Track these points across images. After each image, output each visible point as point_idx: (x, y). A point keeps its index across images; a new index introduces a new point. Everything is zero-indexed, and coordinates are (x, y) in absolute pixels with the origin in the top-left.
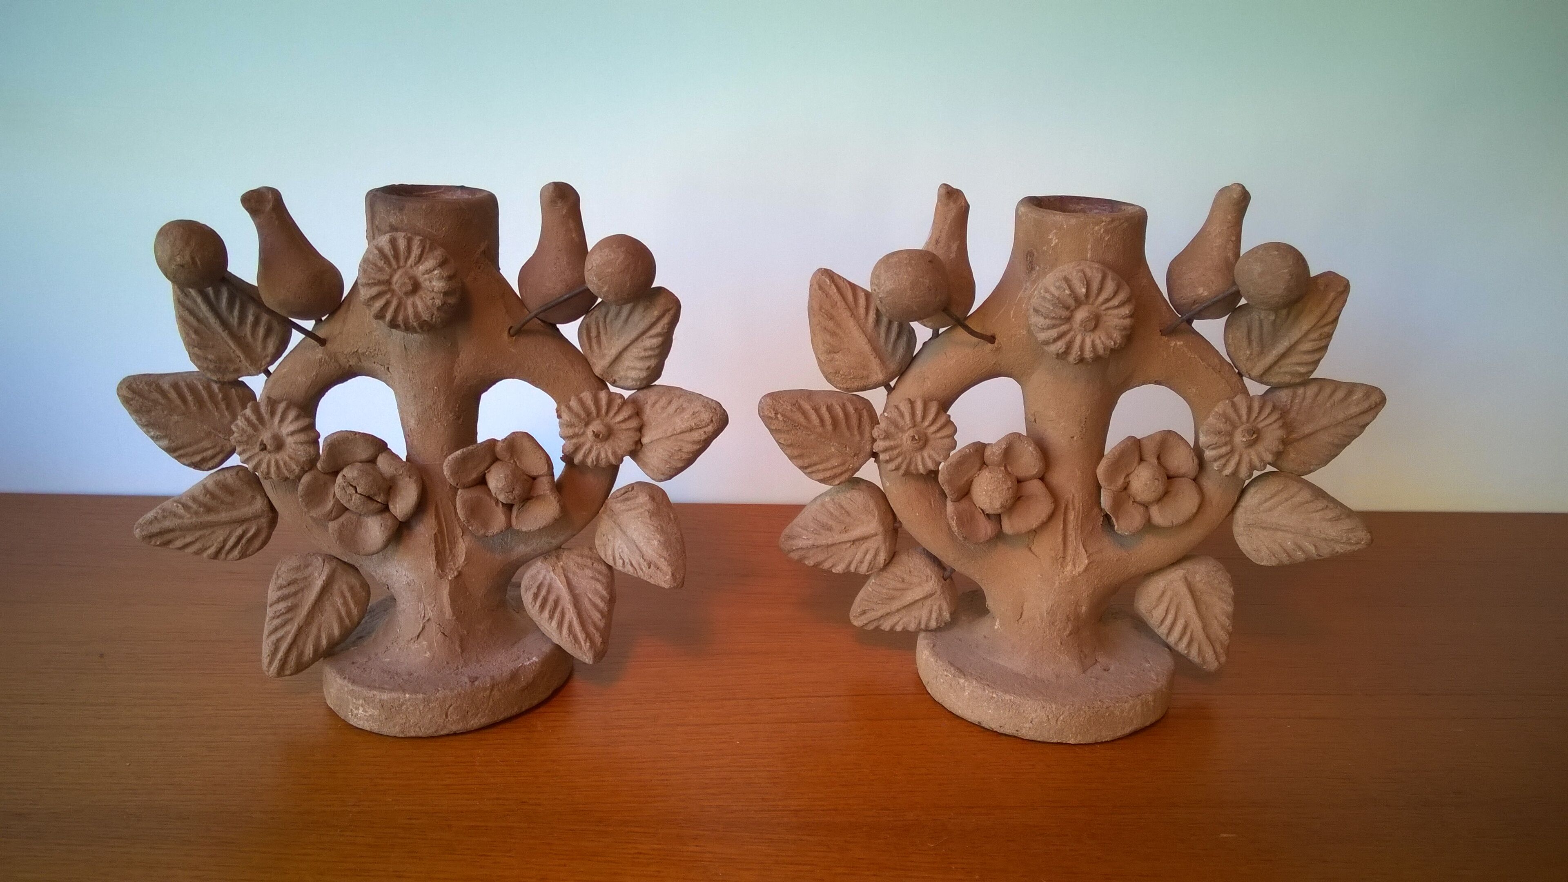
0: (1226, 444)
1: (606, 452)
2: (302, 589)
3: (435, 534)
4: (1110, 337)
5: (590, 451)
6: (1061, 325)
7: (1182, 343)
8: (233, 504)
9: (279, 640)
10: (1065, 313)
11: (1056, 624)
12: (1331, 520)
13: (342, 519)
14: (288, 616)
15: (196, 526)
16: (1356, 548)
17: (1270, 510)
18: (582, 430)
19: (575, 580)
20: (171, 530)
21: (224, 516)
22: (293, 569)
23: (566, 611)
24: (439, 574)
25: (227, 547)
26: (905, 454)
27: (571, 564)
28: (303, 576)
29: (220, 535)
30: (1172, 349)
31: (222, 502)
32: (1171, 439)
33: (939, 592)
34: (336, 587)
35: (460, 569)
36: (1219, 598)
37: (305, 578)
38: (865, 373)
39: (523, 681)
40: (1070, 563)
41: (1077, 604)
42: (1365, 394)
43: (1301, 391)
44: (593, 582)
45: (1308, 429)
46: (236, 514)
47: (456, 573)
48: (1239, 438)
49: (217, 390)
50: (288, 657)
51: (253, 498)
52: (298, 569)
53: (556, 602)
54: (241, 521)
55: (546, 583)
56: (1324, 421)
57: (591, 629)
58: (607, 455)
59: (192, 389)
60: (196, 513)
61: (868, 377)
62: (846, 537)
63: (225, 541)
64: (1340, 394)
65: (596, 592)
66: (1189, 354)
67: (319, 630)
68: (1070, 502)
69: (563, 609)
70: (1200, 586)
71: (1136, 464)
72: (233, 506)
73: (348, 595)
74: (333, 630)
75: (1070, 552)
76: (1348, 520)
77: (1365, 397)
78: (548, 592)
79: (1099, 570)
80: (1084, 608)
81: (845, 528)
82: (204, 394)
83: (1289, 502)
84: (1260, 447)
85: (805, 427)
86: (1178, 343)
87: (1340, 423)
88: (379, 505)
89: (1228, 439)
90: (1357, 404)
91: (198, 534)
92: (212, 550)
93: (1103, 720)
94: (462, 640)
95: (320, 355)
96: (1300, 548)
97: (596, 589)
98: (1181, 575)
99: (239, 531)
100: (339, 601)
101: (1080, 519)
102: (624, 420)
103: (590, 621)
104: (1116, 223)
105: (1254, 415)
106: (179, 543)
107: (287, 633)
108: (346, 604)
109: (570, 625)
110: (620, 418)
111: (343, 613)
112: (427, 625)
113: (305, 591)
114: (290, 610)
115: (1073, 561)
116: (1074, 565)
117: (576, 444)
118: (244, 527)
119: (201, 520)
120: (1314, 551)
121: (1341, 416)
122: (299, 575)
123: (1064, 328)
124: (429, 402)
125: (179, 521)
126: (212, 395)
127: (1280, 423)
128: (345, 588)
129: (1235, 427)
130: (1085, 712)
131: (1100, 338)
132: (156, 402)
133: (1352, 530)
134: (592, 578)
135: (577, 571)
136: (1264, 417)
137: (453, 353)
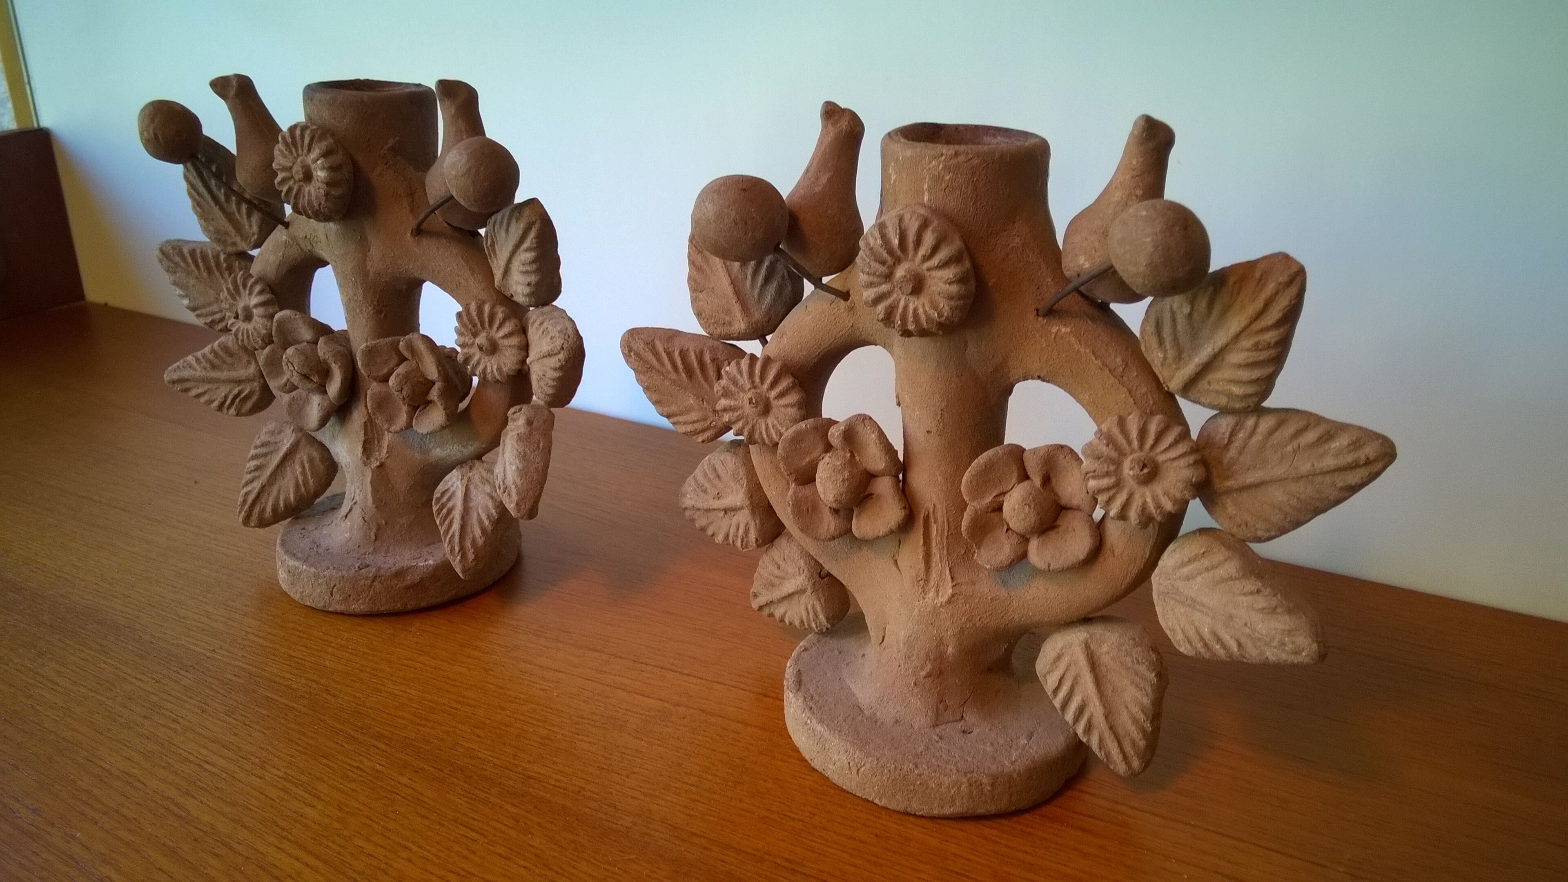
0: (1107, 474)
1: (492, 366)
2: (272, 452)
3: (365, 422)
4: (935, 307)
5: (478, 363)
6: (881, 284)
7: (1068, 330)
8: (232, 364)
9: (247, 494)
10: (882, 269)
11: (913, 658)
12: (1262, 610)
13: (294, 393)
14: (256, 474)
15: (203, 380)
16: (1291, 659)
17: (1188, 578)
18: (471, 341)
19: (474, 492)
20: (187, 380)
21: (225, 374)
22: (269, 432)
23: (455, 520)
24: (364, 461)
25: (227, 403)
26: (747, 419)
27: (477, 476)
28: (275, 441)
29: (223, 391)
30: (1053, 336)
31: (224, 362)
32: (1061, 457)
33: (809, 591)
34: (298, 456)
35: (383, 460)
36: (1132, 683)
37: (276, 443)
38: (727, 318)
39: (409, 579)
40: (933, 589)
41: (940, 642)
42: (1354, 443)
43: (1250, 422)
44: (487, 498)
45: (1251, 478)
46: (233, 374)
47: (378, 464)
48: (1128, 470)
49: (222, 261)
50: (253, 510)
51: (249, 362)
52: (272, 433)
53: (450, 511)
54: (239, 382)
55: (452, 489)
56: (1279, 471)
57: (468, 544)
58: (492, 371)
59: (204, 257)
60: (205, 368)
61: (730, 324)
62: (716, 504)
63: (226, 397)
64: (1311, 436)
65: (486, 508)
66: (1077, 347)
67: (279, 491)
68: (931, 513)
69: (453, 518)
70: (1106, 659)
71: (1014, 480)
72: (232, 367)
73: (307, 465)
74: (289, 494)
75: (934, 575)
76: (1287, 617)
77: (1352, 447)
78: (449, 500)
79: (968, 606)
80: (950, 649)
81: (718, 494)
82: (213, 264)
83: (1211, 574)
84: (1158, 488)
85: (658, 371)
86: (1063, 330)
87: (1302, 477)
88: (316, 385)
89: (1112, 468)
90: (1338, 453)
91: (207, 387)
92: (216, 404)
93: (912, 787)
94: (379, 528)
95: (284, 238)
96: (1219, 640)
97: (487, 506)
98: (1081, 638)
99: (236, 391)
100: (298, 469)
101: (945, 537)
102: (506, 336)
103: (471, 536)
104: (962, 158)
105: (1150, 441)
106: (193, 393)
107: (254, 489)
108: (303, 472)
109: (453, 536)
110: (501, 333)
111: (301, 482)
112: (354, 507)
113: (274, 454)
114: (257, 468)
115: (937, 587)
116: (937, 592)
117: (466, 353)
118: (240, 388)
119: (208, 374)
120: (1236, 649)
121: (1305, 467)
122: (272, 439)
123: (884, 288)
124: (351, 293)
125: (194, 373)
126: (218, 264)
127: (1191, 459)
128: (305, 458)
129: (1122, 454)
130: (890, 771)
131: (923, 306)
132: (177, 265)
133: (1290, 632)
134: (488, 494)
135: (480, 484)
136: (1165, 447)
137: (363, 245)
